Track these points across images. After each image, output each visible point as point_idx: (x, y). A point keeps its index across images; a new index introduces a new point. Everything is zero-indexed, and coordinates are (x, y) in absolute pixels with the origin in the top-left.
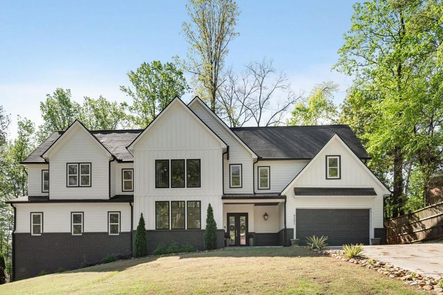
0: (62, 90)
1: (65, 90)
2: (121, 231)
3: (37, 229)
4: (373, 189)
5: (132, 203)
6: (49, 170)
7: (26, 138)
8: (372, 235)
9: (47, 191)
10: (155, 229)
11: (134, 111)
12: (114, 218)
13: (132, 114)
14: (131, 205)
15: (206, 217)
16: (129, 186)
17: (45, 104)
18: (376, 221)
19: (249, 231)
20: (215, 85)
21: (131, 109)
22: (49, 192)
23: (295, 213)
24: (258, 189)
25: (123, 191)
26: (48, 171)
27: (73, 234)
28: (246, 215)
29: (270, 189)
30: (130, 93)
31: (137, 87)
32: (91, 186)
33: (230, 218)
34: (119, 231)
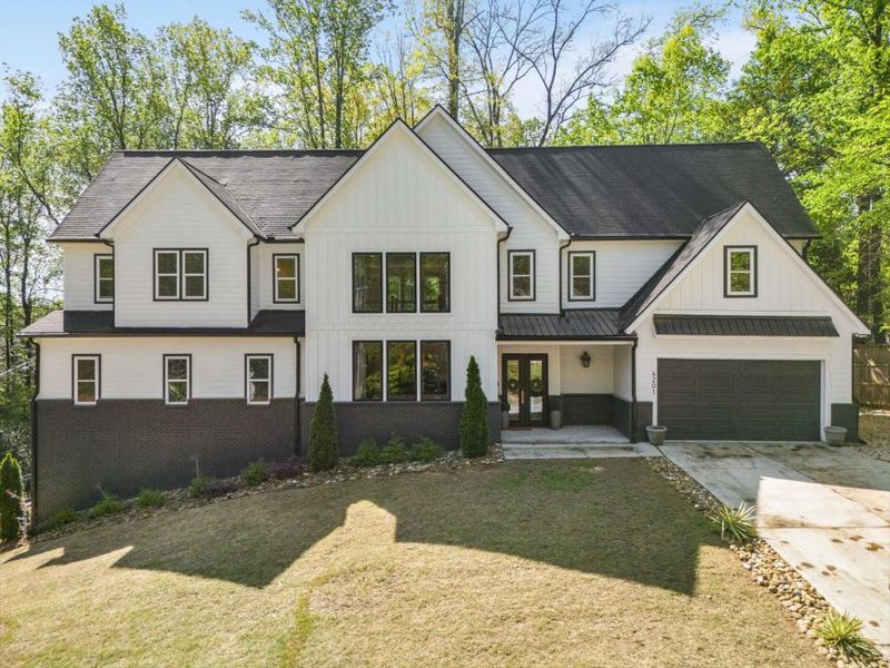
0: (106, 8)
1: (112, 8)
2: (275, 396)
3: (86, 390)
4: (828, 319)
5: (299, 339)
6: (113, 255)
7: (27, 111)
8: (826, 418)
9: (111, 300)
10: (350, 399)
11: (272, 58)
12: (259, 367)
13: (269, 64)
14: (296, 342)
15: (465, 385)
16: (288, 290)
17: (68, 36)
18: (836, 388)
19: (550, 393)
20: (458, 20)
21: (265, 55)
22: (113, 303)
23: (655, 368)
24: (569, 300)
25: (274, 302)
26: (111, 258)
27: (167, 403)
28: (544, 358)
29: (594, 300)
30: (263, 23)
31: (278, 11)
32: (207, 300)
33: (510, 363)
34: (270, 397)
